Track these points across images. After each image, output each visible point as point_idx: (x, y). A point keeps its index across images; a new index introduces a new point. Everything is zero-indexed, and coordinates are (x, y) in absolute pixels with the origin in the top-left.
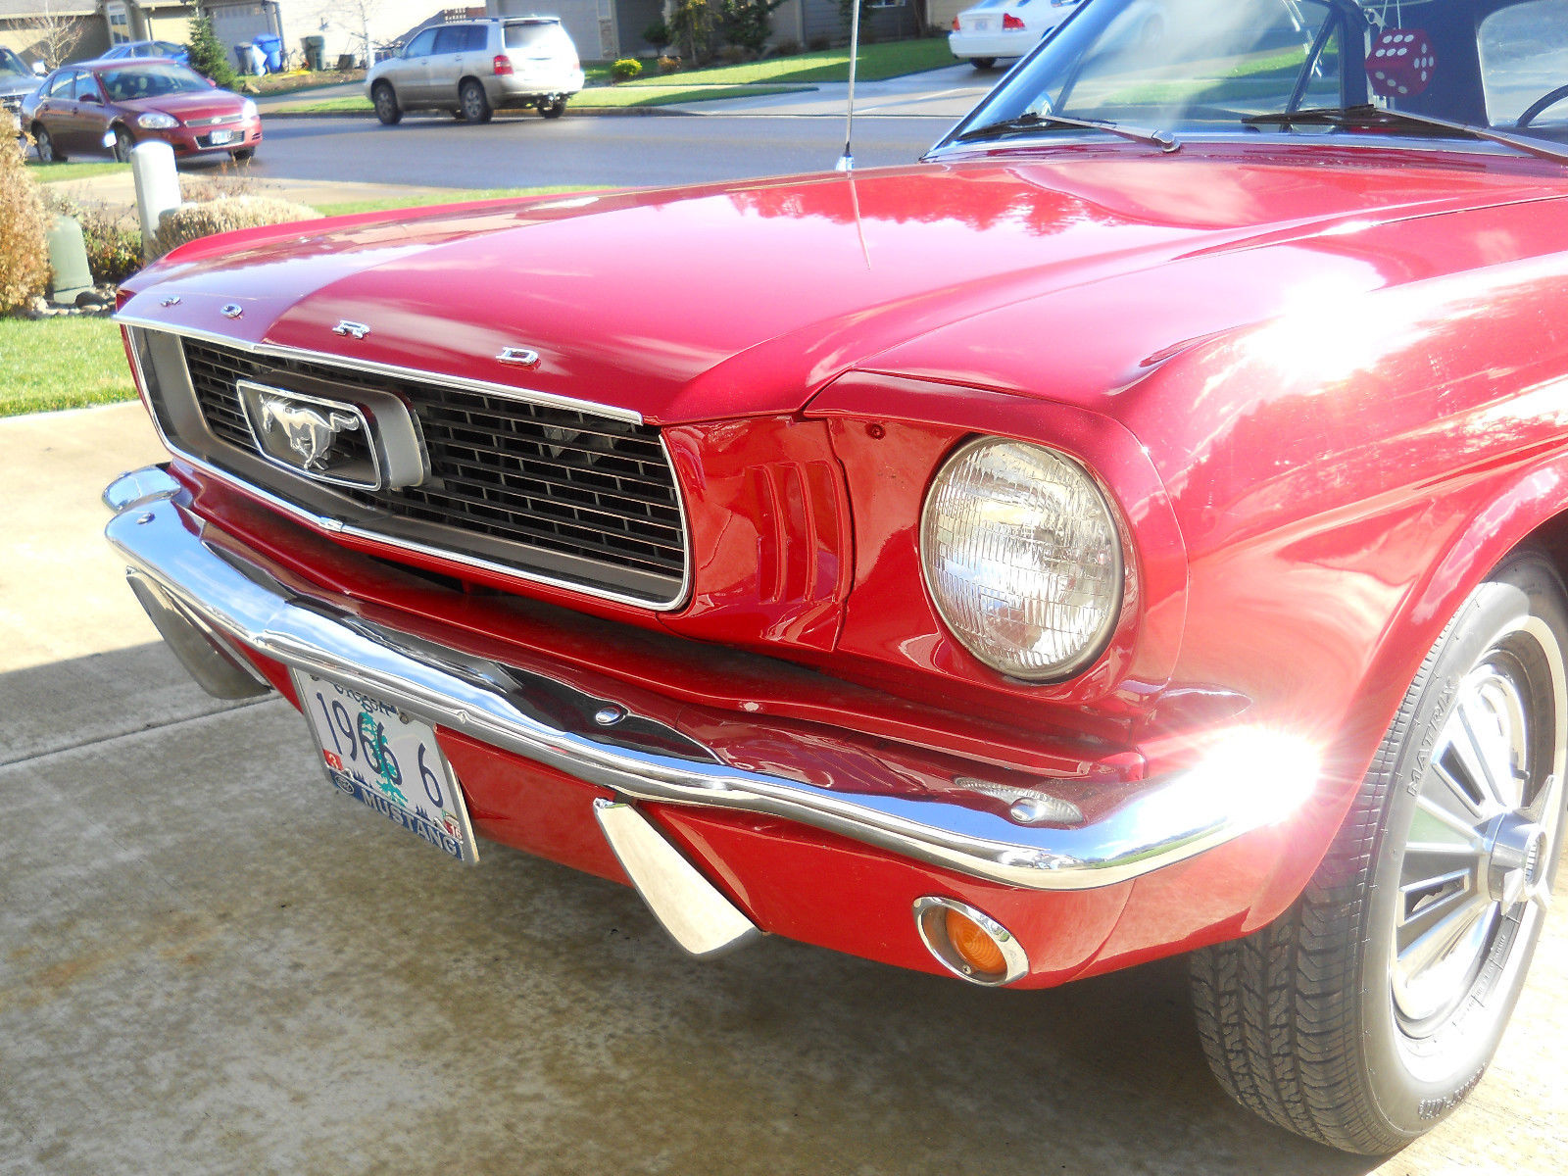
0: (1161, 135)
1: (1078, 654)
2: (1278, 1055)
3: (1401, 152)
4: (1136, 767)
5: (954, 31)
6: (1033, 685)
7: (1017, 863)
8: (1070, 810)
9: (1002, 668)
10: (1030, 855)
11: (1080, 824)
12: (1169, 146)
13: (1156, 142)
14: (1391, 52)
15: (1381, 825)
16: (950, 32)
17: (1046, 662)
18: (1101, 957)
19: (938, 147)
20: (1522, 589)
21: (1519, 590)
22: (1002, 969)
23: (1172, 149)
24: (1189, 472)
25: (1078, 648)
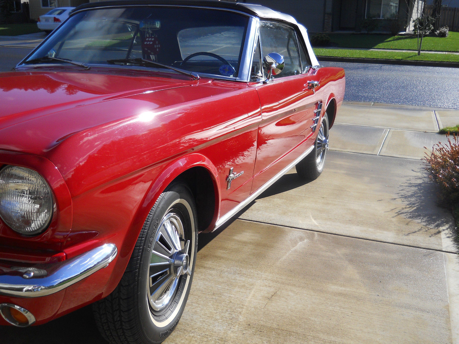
0: (85, 65)
1: (42, 226)
2: (118, 329)
3: (148, 72)
4: (63, 257)
5: (38, 22)
6: (31, 236)
7: (28, 291)
8: (43, 272)
9: (20, 232)
10: (31, 288)
11: (47, 276)
12: (87, 68)
13: (82, 67)
14: (148, 43)
15: (140, 261)
16: (37, 22)
17: (34, 230)
18: (59, 313)
19: (19, 65)
20: (177, 192)
21: (176, 193)
22: (27, 322)
23: (88, 69)
24: (74, 169)
25: (42, 225)
